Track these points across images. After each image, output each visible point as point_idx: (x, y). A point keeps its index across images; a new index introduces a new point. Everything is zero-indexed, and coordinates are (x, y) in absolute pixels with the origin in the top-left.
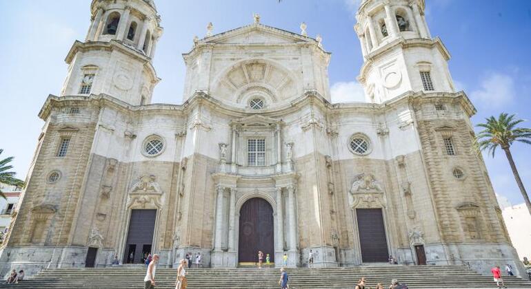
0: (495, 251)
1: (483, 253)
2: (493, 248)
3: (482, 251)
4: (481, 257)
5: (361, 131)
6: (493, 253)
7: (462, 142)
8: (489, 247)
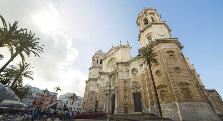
0: (172, 105)
1: (166, 107)
2: (171, 104)
3: (166, 106)
4: (165, 109)
5: (134, 67)
6: (171, 107)
7: (161, 58)
8: (169, 104)
